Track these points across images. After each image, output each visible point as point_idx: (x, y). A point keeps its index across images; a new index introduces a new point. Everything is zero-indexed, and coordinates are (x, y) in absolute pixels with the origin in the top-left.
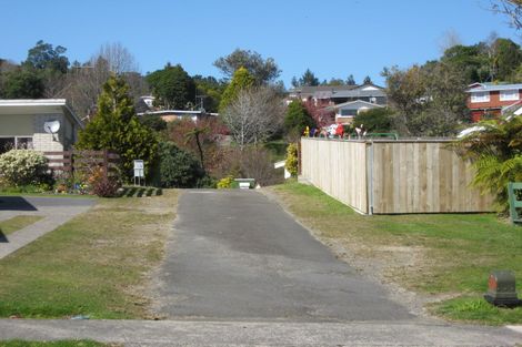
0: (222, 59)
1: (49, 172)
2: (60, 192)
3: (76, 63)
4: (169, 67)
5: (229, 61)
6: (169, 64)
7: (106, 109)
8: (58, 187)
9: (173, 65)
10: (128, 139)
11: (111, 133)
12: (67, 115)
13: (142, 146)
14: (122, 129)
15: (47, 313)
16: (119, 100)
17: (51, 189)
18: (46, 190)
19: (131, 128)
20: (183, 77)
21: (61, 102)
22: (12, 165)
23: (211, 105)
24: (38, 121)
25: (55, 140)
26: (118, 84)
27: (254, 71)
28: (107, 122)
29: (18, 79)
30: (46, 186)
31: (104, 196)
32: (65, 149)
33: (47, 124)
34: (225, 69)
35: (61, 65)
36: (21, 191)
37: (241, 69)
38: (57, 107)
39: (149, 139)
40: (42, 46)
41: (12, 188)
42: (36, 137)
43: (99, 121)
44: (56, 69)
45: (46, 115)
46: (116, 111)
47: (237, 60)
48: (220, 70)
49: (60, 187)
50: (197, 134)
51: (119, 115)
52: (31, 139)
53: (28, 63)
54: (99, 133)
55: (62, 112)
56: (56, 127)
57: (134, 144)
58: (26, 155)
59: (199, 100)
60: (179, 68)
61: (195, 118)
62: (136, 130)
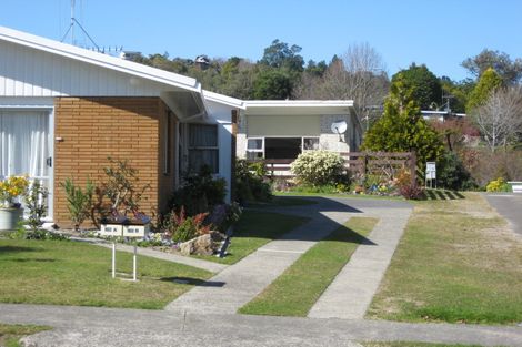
0: (469, 59)
1: (345, 172)
2: (358, 192)
3: (311, 62)
4: (414, 67)
5: (476, 62)
6: (414, 64)
7: (393, 111)
8: (355, 188)
9: (418, 65)
10: (415, 141)
11: (398, 135)
12: (353, 116)
13: (429, 148)
14: (409, 130)
15: (490, 318)
16: (406, 102)
17: (348, 190)
18: (344, 190)
19: (418, 130)
20: (428, 77)
21: (349, 103)
22: (310, 165)
23: (457, 106)
24: (325, 121)
25: (341, 140)
26: (405, 86)
27: (502, 72)
28: (394, 124)
29: (266, 78)
30: (343, 186)
31: (412, 198)
32: (351, 151)
33: (334, 125)
34: (472, 69)
35: (296, 64)
36: (318, 191)
37: (490, 70)
38: (345, 109)
39: (436, 140)
40: (278, 46)
41: (309, 189)
42: (323, 138)
43: (385, 123)
44: (291, 67)
45: (332, 116)
46: (403, 112)
47: (485, 60)
48: (467, 70)
49: (358, 188)
50: (448, 136)
51: (406, 116)
52: (317, 140)
53: (264, 62)
54: (386, 135)
55: (348, 113)
56: (343, 127)
57: (421, 145)
58: (324, 156)
59: (445, 100)
60: (424, 68)
61: (442, 119)
62: (423, 132)
